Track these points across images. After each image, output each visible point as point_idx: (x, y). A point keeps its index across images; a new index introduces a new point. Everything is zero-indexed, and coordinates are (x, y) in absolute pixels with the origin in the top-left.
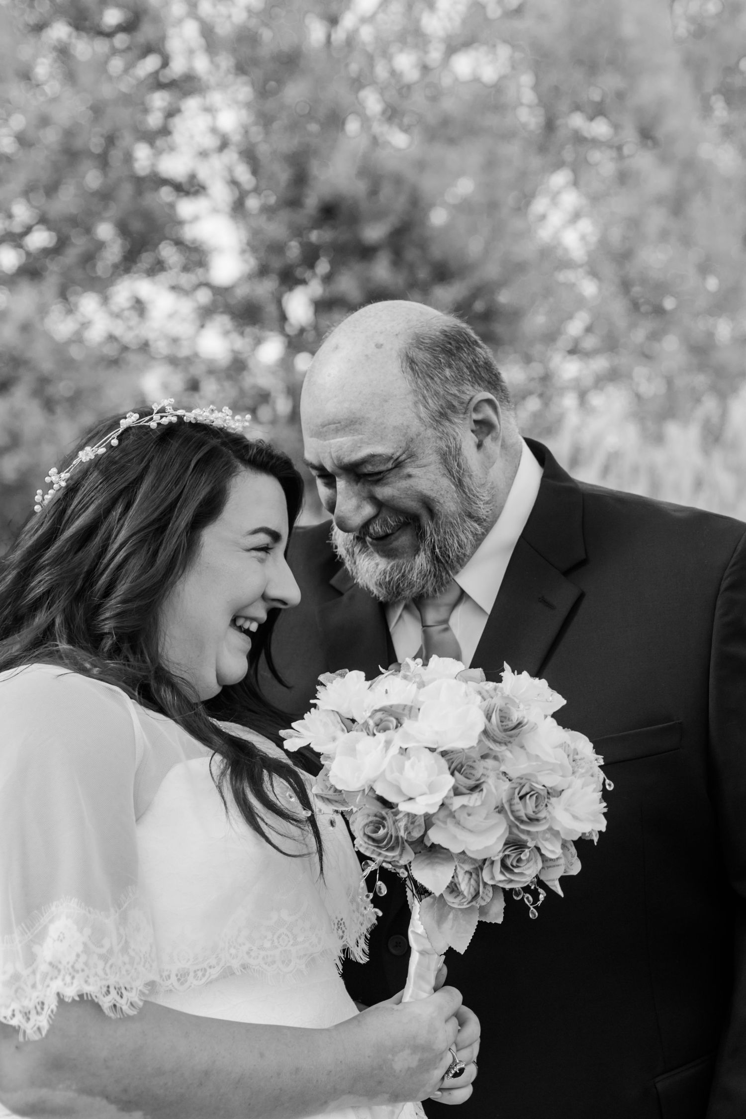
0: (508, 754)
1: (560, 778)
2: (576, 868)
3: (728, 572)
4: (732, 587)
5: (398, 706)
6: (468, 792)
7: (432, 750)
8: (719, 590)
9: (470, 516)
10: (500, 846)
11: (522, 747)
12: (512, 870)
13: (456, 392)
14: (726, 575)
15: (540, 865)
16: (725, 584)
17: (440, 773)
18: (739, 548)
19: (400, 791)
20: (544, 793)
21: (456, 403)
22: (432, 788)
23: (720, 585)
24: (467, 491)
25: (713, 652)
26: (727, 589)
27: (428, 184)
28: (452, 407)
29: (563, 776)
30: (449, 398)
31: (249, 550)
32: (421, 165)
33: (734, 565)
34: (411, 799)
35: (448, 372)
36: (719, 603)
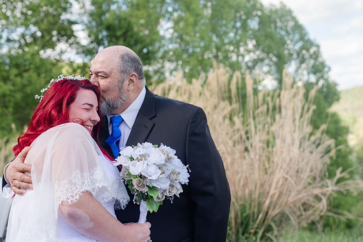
0: (169, 165)
1: (180, 170)
2: (182, 191)
3: (191, 119)
4: (192, 123)
5: (143, 154)
6: (162, 174)
7: (154, 164)
8: (189, 123)
9: (120, 98)
10: (169, 186)
11: (171, 163)
12: (171, 192)
13: (129, 69)
14: (190, 120)
15: (176, 190)
16: (190, 122)
17: (157, 170)
18: (194, 113)
19: (148, 175)
20: (178, 173)
21: (127, 71)
22: (156, 173)
23: (189, 122)
24: (121, 92)
25: (187, 139)
26: (191, 123)
27: (133, 20)
28: (126, 71)
29: (180, 169)
30: (127, 69)
31: (83, 109)
32: (131, 16)
33: (192, 117)
34: (150, 176)
35: (130, 64)
36: (188, 126)
